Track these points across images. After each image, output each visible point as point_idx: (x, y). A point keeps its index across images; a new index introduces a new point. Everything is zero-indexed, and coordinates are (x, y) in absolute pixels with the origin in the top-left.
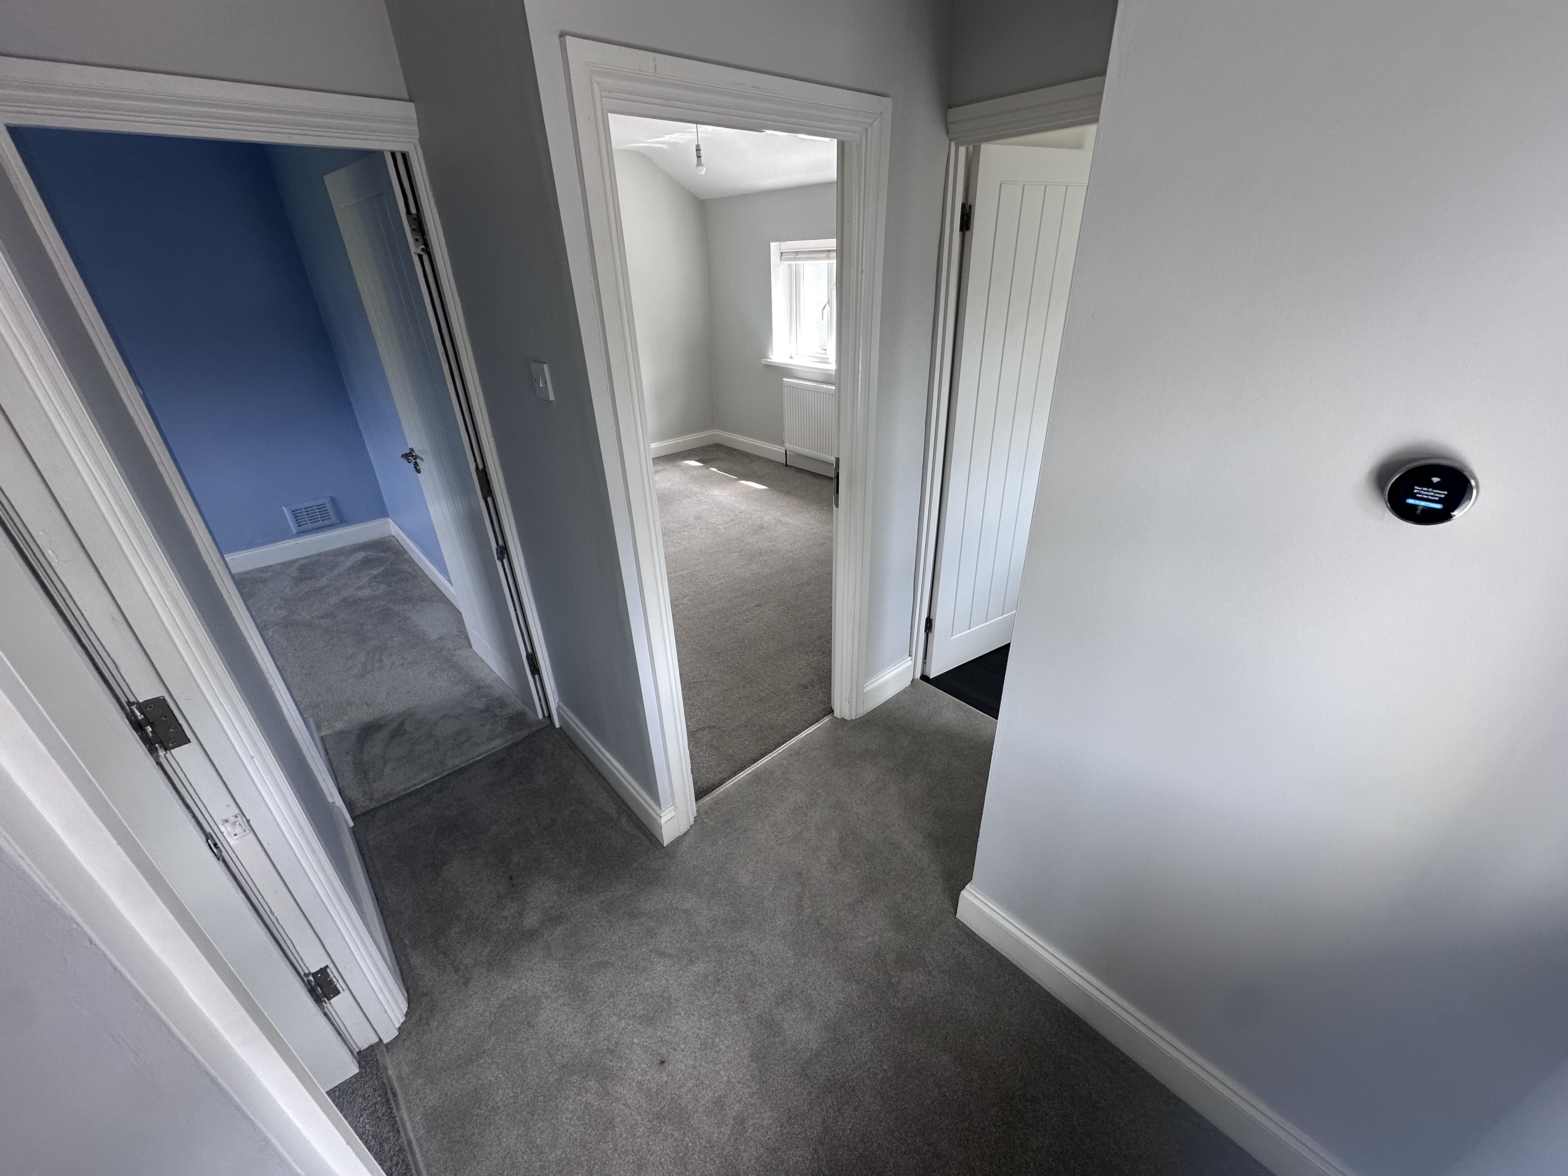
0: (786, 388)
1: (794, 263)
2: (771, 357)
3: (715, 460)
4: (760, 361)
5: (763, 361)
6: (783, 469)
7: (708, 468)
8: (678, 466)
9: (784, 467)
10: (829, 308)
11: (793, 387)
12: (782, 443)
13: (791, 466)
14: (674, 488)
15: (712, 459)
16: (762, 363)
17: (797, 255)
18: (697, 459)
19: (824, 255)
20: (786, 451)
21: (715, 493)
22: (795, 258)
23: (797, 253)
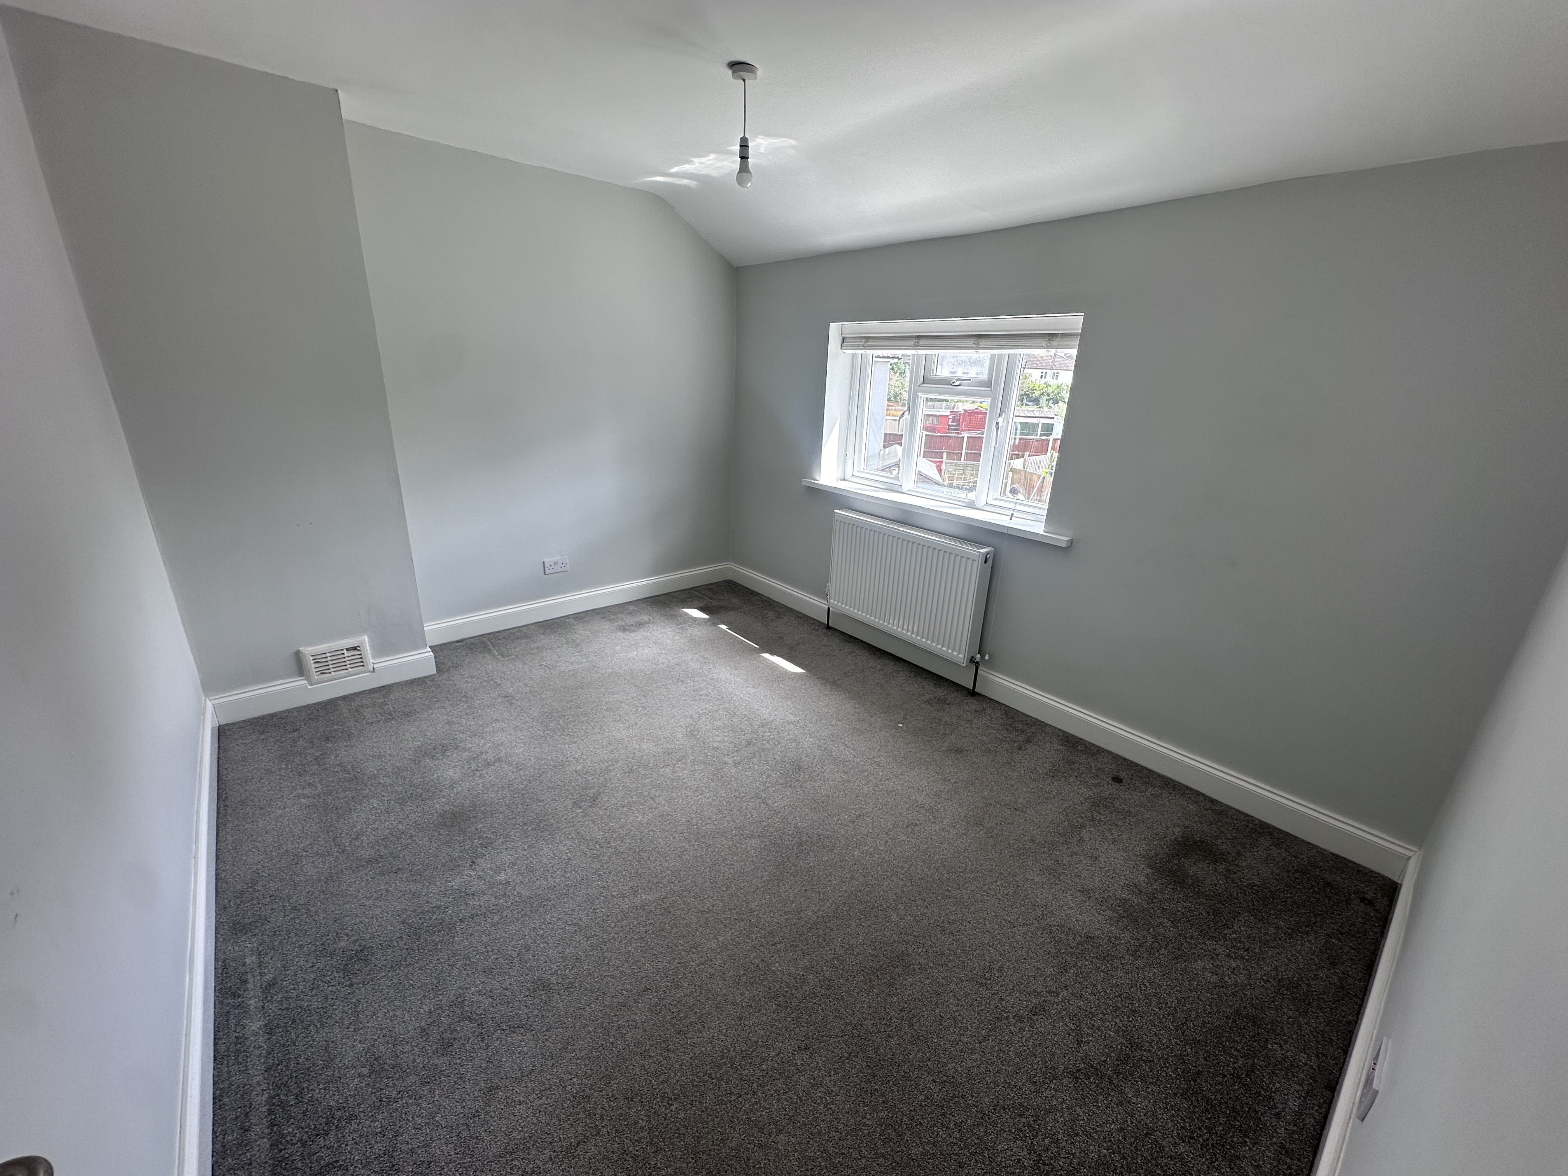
0: (838, 523)
1: (860, 352)
2: (818, 478)
3: (726, 609)
4: (801, 481)
5: (806, 481)
6: (824, 634)
7: (715, 624)
8: (672, 616)
9: (825, 630)
10: (909, 417)
11: (846, 522)
12: (825, 596)
13: (835, 630)
14: (661, 660)
15: (721, 607)
16: (803, 484)
17: (867, 342)
18: (701, 605)
19: (911, 343)
20: (829, 608)
21: (722, 676)
22: (864, 346)
23: (867, 339)
